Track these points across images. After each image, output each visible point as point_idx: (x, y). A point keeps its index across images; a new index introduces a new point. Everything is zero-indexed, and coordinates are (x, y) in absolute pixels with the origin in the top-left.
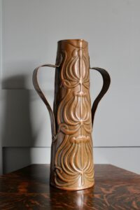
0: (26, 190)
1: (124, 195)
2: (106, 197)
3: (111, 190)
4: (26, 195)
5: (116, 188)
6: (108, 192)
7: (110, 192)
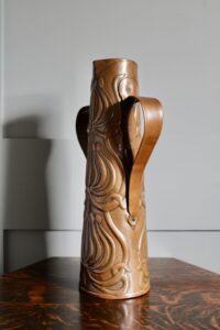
1: (197, 307)
2: (169, 309)
3: (177, 299)
5: (184, 296)
6: (171, 302)
7: (176, 302)
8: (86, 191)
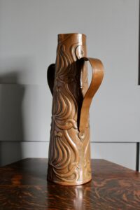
0: (19, 183)
1: (115, 188)
2: (98, 189)
3: (103, 183)
4: (20, 187)
5: (107, 182)
6: (99, 185)
7: (102, 185)
8: (52, 118)
